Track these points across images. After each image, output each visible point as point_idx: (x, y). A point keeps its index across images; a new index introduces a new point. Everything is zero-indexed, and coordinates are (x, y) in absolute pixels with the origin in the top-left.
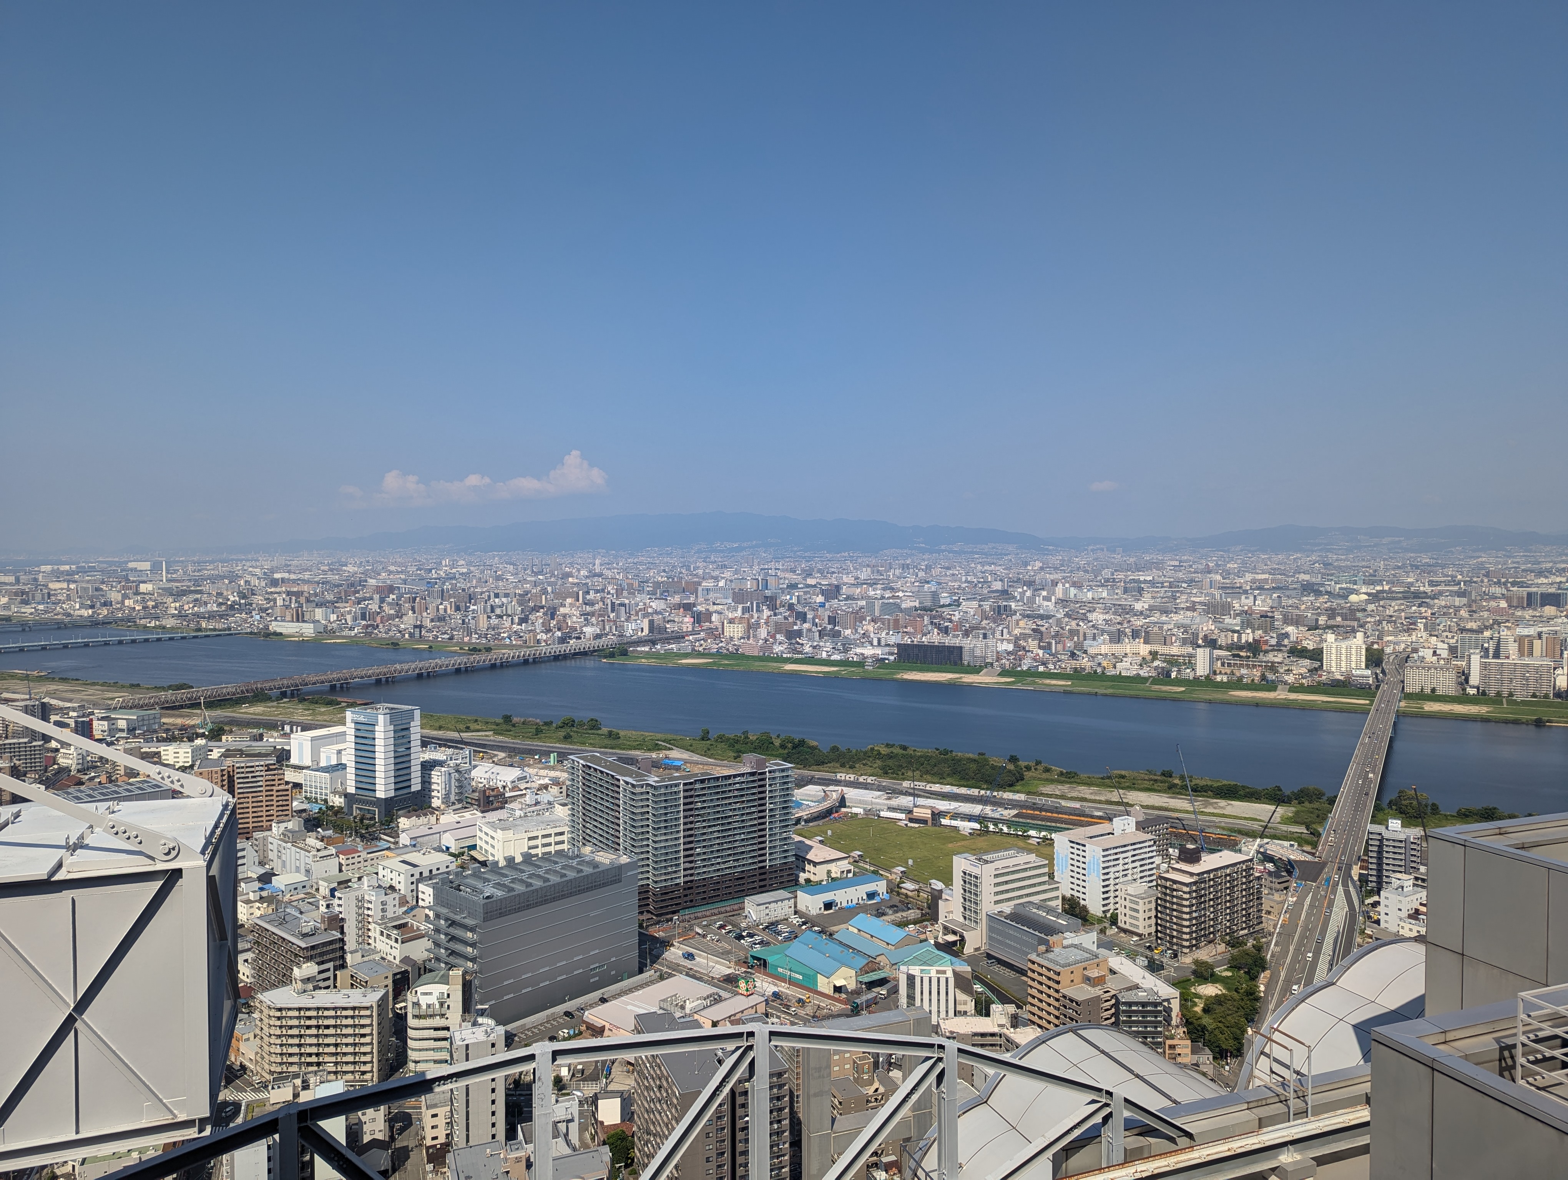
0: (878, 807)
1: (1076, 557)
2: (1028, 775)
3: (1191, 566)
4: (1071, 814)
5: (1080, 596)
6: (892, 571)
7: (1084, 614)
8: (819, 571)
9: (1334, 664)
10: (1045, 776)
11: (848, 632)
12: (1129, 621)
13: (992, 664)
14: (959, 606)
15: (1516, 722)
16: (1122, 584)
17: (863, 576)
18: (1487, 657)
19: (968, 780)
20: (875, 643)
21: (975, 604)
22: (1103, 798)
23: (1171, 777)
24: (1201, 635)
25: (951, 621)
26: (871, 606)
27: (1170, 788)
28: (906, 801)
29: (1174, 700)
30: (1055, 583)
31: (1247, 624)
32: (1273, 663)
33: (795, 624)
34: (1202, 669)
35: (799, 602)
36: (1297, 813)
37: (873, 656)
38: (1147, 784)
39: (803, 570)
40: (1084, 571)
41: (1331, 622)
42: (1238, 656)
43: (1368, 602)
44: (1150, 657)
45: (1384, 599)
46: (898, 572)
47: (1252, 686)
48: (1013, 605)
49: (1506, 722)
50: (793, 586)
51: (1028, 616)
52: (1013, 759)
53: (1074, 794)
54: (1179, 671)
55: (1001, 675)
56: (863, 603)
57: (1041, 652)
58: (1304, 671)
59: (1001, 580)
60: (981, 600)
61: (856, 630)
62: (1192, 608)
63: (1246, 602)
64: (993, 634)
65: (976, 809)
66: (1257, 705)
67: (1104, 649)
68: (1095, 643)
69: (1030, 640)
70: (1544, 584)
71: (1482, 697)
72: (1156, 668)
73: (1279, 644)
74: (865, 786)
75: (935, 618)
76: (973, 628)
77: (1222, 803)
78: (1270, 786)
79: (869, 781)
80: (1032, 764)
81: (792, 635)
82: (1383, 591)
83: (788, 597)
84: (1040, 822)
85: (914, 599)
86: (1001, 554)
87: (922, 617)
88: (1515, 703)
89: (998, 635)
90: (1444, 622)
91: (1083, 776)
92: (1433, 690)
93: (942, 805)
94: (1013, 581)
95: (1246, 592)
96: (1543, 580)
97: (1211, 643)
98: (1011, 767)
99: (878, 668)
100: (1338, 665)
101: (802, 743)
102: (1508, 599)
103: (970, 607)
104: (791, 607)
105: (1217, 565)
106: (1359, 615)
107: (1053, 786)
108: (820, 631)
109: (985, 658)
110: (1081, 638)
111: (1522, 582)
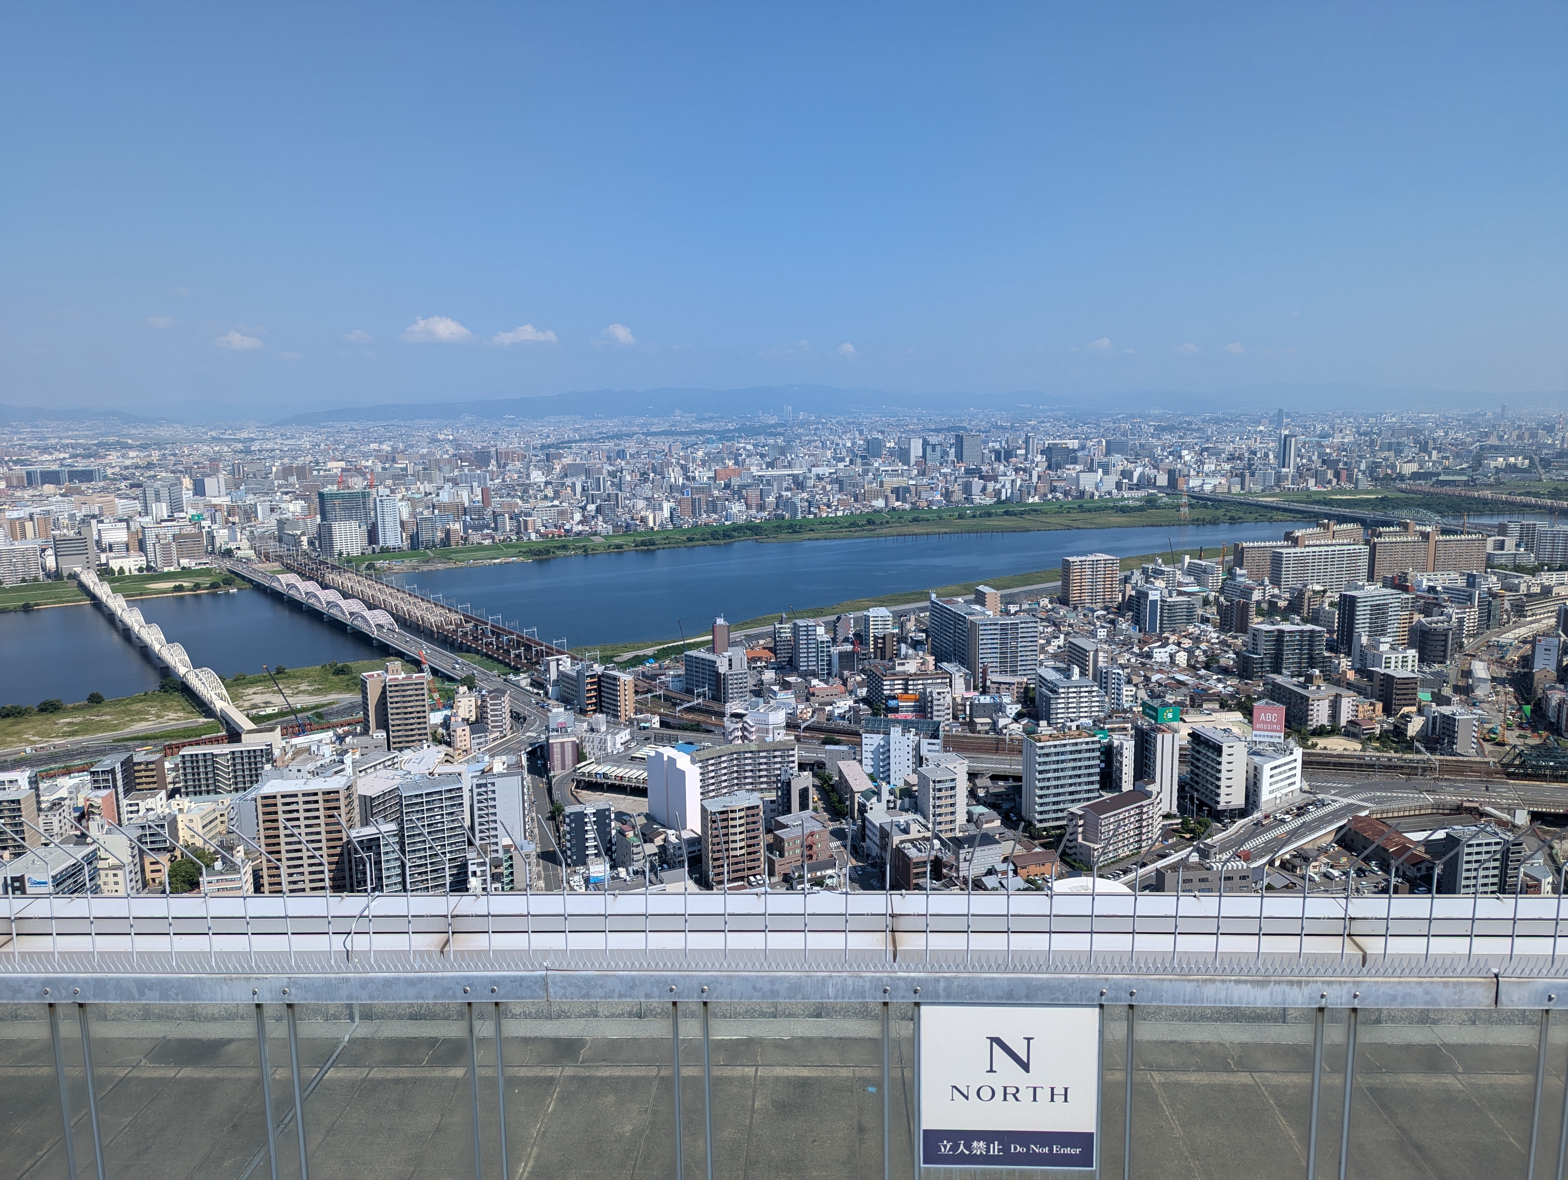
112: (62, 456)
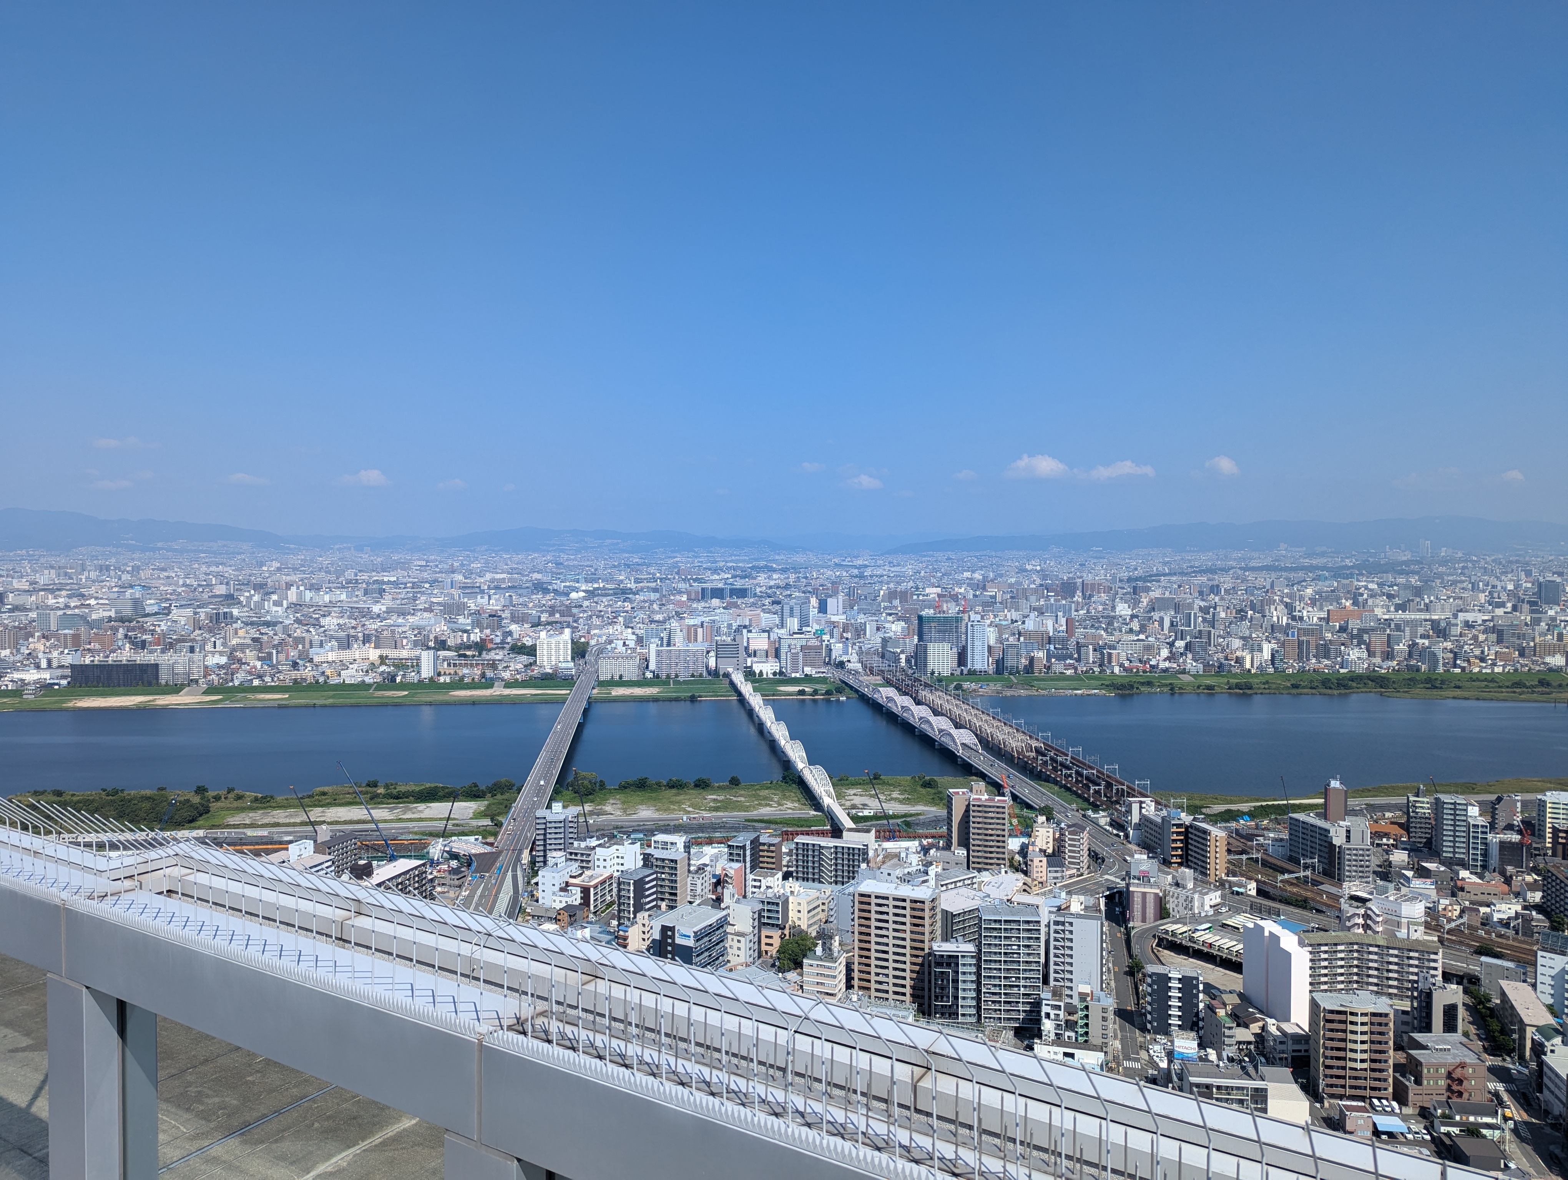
1: (320, 557)
2: (214, 806)
3: (437, 566)
4: (257, 844)
5: (316, 599)
6: (86, 573)
7: (317, 619)
9: (545, 659)
10: (236, 804)
12: (364, 625)
13: (197, 681)
14: (168, 614)
15: (677, 700)
16: (364, 586)
17: (42, 579)
18: (662, 645)
19: (137, 821)
20: (44, 664)
21: (189, 612)
22: (298, 820)
23: (376, 786)
24: (432, 637)
25: (153, 632)
26: (44, 619)
27: (371, 799)
29: (396, 705)
30: (289, 586)
31: (477, 624)
32: (494, 660)
34: (426, 672)
36: (488, 806)
37: (35, 682)
38: (349, 798)
40: (326, 572)
41: (552, 619)
42: (465, 656)
43: (585, 598)
44: (377, 663)
45: (599, 595)
46: (93, 575)
47: (473, 686)
48: (235, 612)
49: (671, 700)
51: (252, 624)
52: (201, 790)
53: (266, 820)
54: (404, 676)
55: (206, 693)
57: (258, 664)
58: (519, 666)
59: (227, 584)
60: (199, 607)
61: (18, 650)
62: (429, 610)
63: (482, 601)
64: (202, 648)
66: (474, 703)
67: (331, 656)
68: (322, 650)
69: (247, 651)
70: (716, 581)
71: (657, 680)
72: (383, 673)
73: (503, 642)
75: (133, 629)
76: (178, 641)
77: (421, 806)
78: (467, 783)
80: (223, 793)
82: (598, 589)
85: (109, 608)
86: (233, 553)
87: (115, 630)
88: (679, 683)
89: (209, 647)
90: (641, 615)
91: (281, 798)
92: (621, 677)
94: (243, 584)
95: (482, 592)
96: (716, 577)
97: (441, 645)
98: (196, 800)
99: (43, 696)
100: (549, 658)
102: (689, 593)
103: (181, 616)
105: (462, 565)
106: (575, 611)
107: (243, 815)
109: (188, 674)
110: (307, 646)
111: (702, 579)
112: (726, 576)
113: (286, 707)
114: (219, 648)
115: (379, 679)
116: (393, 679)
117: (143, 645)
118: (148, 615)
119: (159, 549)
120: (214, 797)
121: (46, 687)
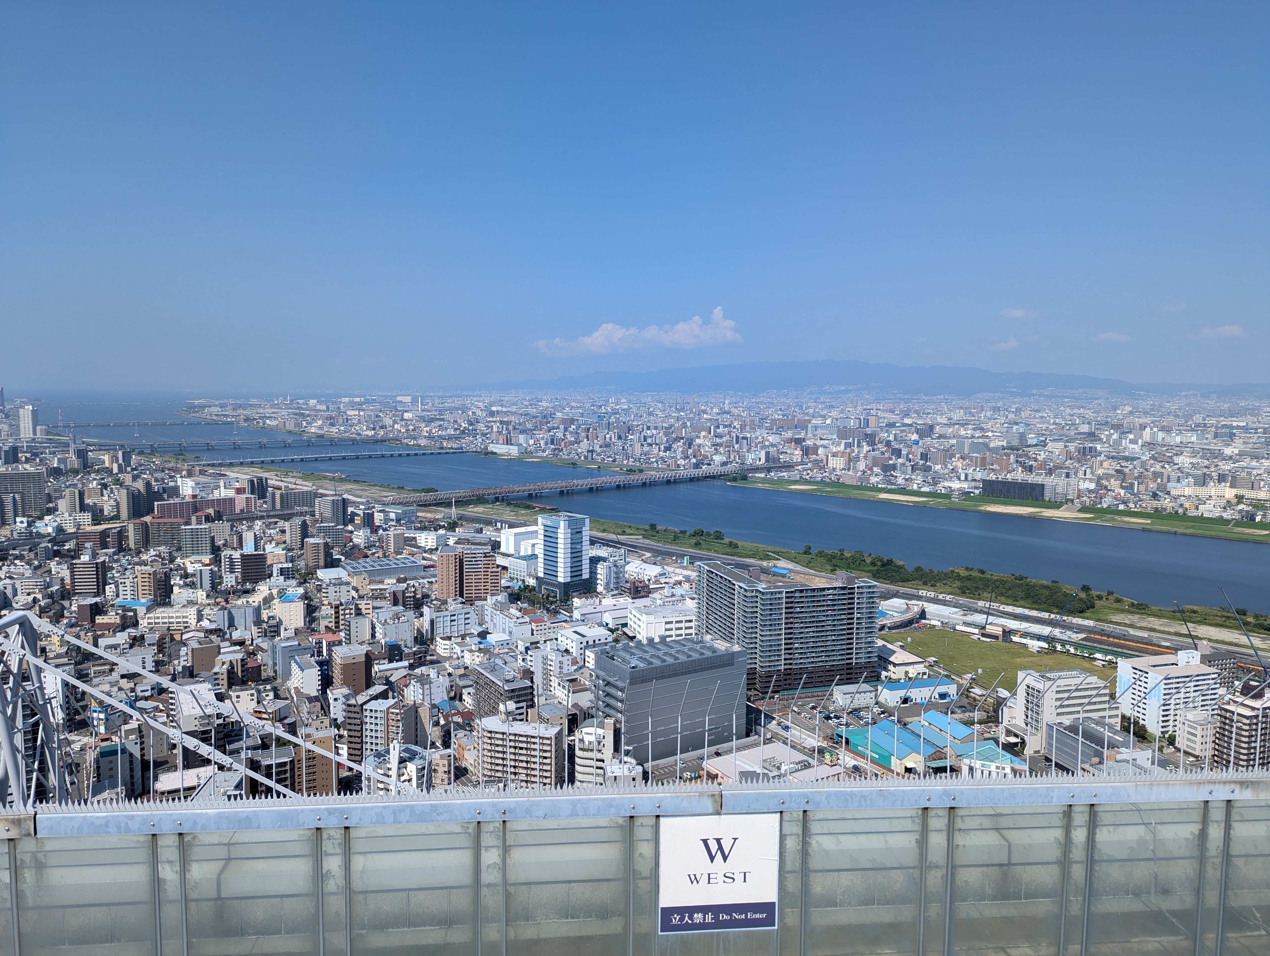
0: (954, 621)
1: (1168, 402)
2: (1098, 603)
4: (1138, 642)
5: (1168, 440)
6: (984, 413)
7: (1171, 457)
8: (916, 412)
10: (1116, 605)
11: (938, 467)
12: (1217, 466)
13: (1072, 501)
14: (1045, 446)
16: (1213, 429)
17: (955, 416)
19: (1040, 604)
20: (963, 478)
21: (1061, 445)
22: (1170, 630)
23: (1245, 615)
25: (1036, 460)
26: (961, 445)
28: (980, 618)
29: (1258, 543)
30: (1143, 427)
33: (891, 459)
35: (895, 439)
37: (960, 490)
38: (1219, 620)
39: (902, 411)
40: (1175, 416)
44: (1235, 501)
46: (989, 414)
48: (1099, 447)
50: (891, 425)
51: (1113, 458)
52: (1086, 589)
53: (1144, 624)
54: (1264, 516)
55: (1080, 511)
56: (954, 441)
57: (1122, 492)
59: (1089, 423)
60: (1067, 441)
61: (946, 466)
64: (1076, 474)
65: (1046, 630)
67: (1188, 491)
68: (1179, 485)
69: (1112, 480)
72: (1240, 511)
74: (944, 603)
75: (1021, 456)
76: (1057, 467)
79: (948, 598)
80: (1104, 594)
81: (888, 469)
83: (886, 435)
84: (1107, 647)
85: (1002, 439)
86: (1091, 399)
87: (1008, 455)
89: (1081, 474)
91: (1154, 608)
93: (1013, 624)
94: (1101, 424)
98: (1083, 595)
101: (890, 562)
103: (1056, 448)
104: (888, 444)
107: (1123, 616)
108: (913, 466)
109: (1066, 495)
110: (1165, 480)
113: (1149, 531)
114: (1089, 475)
115: (1237, 516)
116: (1252, 518)
117: (1030, 469)
118: (1030, 446)
119: (1034, 395)
120: (1097, 596)
121: (966, 494)
